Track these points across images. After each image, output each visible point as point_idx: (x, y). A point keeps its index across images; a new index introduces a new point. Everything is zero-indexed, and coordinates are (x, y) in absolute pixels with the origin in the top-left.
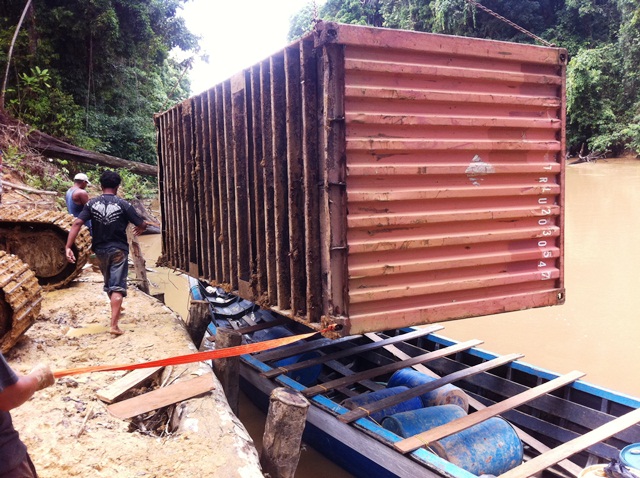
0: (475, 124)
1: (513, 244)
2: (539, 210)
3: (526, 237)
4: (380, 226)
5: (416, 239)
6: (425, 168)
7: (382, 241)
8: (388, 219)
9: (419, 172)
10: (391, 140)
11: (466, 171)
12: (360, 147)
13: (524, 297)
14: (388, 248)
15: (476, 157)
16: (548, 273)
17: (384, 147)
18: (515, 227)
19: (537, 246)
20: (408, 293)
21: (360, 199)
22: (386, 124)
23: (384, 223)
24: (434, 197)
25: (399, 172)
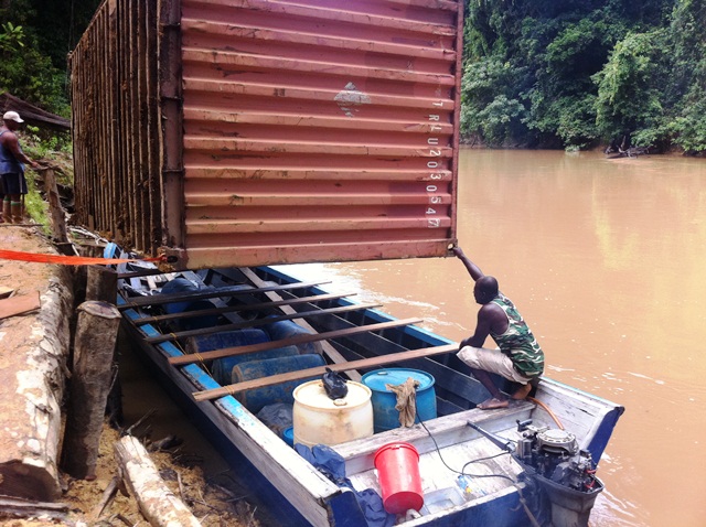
0: (346, 46)
1: (394, 185)
2: (428, 151)
3: (410, 179)
4: (225, 150)
5: (272, 170)
6: (283, 90)
7: (229, 168)
8: (236, 143)
9: (276, 94)
10: (240, 54)
11: (336, 98)
12: (201, 58)
13: (406, 244)
14: (235, 176)
15: (349, 85)
16: (435, 220)
17: (230, 61)
18: (398, 167)
19: (425, 191)
20: (262, 229)
21: (200, 117)
22: (234, 36)
23: (231, 147)
24: (294, 123)
25: (249, 91)
